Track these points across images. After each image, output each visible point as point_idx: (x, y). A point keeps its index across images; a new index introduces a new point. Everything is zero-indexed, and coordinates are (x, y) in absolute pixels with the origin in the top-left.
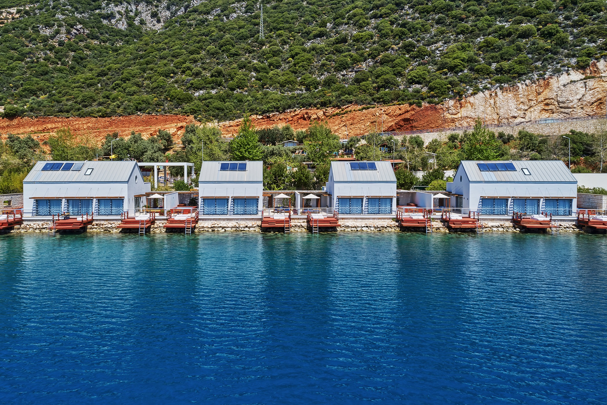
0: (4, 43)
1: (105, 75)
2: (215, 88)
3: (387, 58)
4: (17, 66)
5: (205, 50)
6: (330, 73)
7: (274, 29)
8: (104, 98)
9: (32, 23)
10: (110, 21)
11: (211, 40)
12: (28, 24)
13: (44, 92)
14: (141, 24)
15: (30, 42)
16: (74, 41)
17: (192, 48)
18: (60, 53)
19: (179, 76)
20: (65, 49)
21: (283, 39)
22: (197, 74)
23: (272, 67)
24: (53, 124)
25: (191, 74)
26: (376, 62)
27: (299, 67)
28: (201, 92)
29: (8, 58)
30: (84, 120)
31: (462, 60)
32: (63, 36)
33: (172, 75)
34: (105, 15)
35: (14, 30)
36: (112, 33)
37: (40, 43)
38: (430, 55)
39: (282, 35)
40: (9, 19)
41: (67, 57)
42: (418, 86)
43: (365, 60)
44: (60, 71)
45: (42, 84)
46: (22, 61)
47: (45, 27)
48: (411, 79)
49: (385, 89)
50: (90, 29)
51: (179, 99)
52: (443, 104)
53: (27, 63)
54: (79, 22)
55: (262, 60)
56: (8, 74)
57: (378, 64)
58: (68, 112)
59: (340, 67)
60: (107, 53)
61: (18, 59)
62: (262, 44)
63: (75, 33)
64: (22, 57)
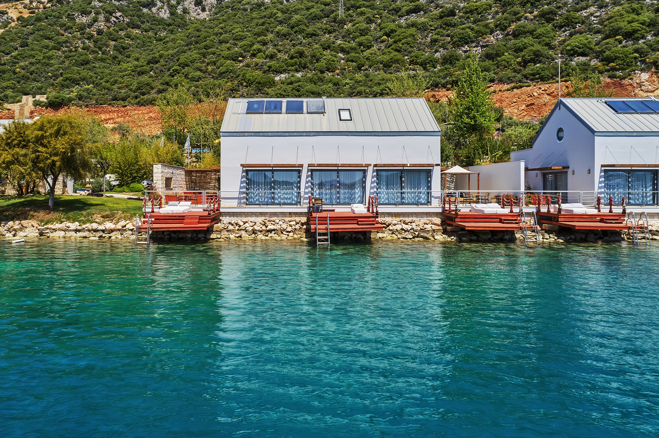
0: (37, 32)
1: (157, 62)
2: (299, 71)
3: (523, 29)
4: (53, 55)
5: (272, 32)
6: (448, 49)
7: (352, 7)
8: (164, 85)
9: (66, 11)
10: (150, 9)
11: (277, 21)
12: (62, 12)
13: (87, 82)
14: (184, 13)
15: (65, 30)
16: (113, 30)
17: (256, 30)
18: (99, 42)
19: (248, 60)
20: (104, 38)
21: (368, 17)
22: (272, 57)
23: (362, 47)
24: (107, 115)
25: (264, 56)
26: (508, 34)
27: (403, 44)
28: (283, 75)
29: (42, 47)
30: (144, 110)
31: (641, 23)
32: (101, 24)
33: (240, 58)
34: (145, 3)
35: (47, 18)
36: (154, 22)
37: (76, 31)
38: (583, 23)
39: (364, 13)
40: (40, 8)
41: (107, 46)
42: (582, 59)
43: (492, 32)
44: (102, 60)
45: (84, 73)
46: (59, 50)
47: (81, 15)
48: (571, 50)
49: (535, 64)
50: (130, 17)
51: (259, 83)
52: (631, 79)
53: (64, 52)
54: (118, 9)
55: (348, 40)
56: (45, 63)
57: (510, 37)
58: (124, 99)
59: (460, 42)
60: (151, 43)
61: (54, 48)
62: (342, 23)
63: (114, 21)
64: (59, 46)
